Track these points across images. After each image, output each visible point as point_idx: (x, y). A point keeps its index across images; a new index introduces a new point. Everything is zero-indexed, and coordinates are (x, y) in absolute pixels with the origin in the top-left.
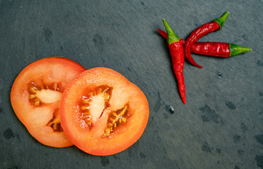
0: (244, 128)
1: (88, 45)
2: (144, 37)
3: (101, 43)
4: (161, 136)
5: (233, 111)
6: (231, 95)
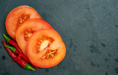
2: (65, 14)
3: (46, 17)
4: (72, 59)
5: (105, 48)
6: (104, 41)
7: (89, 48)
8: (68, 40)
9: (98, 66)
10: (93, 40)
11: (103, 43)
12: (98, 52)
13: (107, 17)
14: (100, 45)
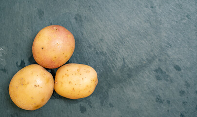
0: (188, 85)
1: (70, 22)
2: (113, 16)
3: (81, 21)
4: (125, 91)
5: (179, 72)
6: (178, 60)
7: (154, 72)
8: (119, 59)
9: (169, 102)
10: (160, 60)
11: (177, 64)
12: (168, 79)
13: (184, 21)
14: (171, 68)
